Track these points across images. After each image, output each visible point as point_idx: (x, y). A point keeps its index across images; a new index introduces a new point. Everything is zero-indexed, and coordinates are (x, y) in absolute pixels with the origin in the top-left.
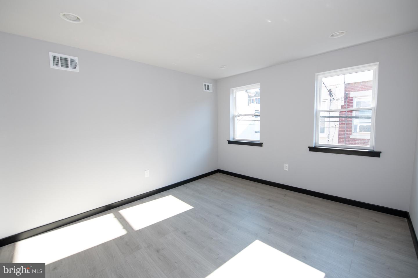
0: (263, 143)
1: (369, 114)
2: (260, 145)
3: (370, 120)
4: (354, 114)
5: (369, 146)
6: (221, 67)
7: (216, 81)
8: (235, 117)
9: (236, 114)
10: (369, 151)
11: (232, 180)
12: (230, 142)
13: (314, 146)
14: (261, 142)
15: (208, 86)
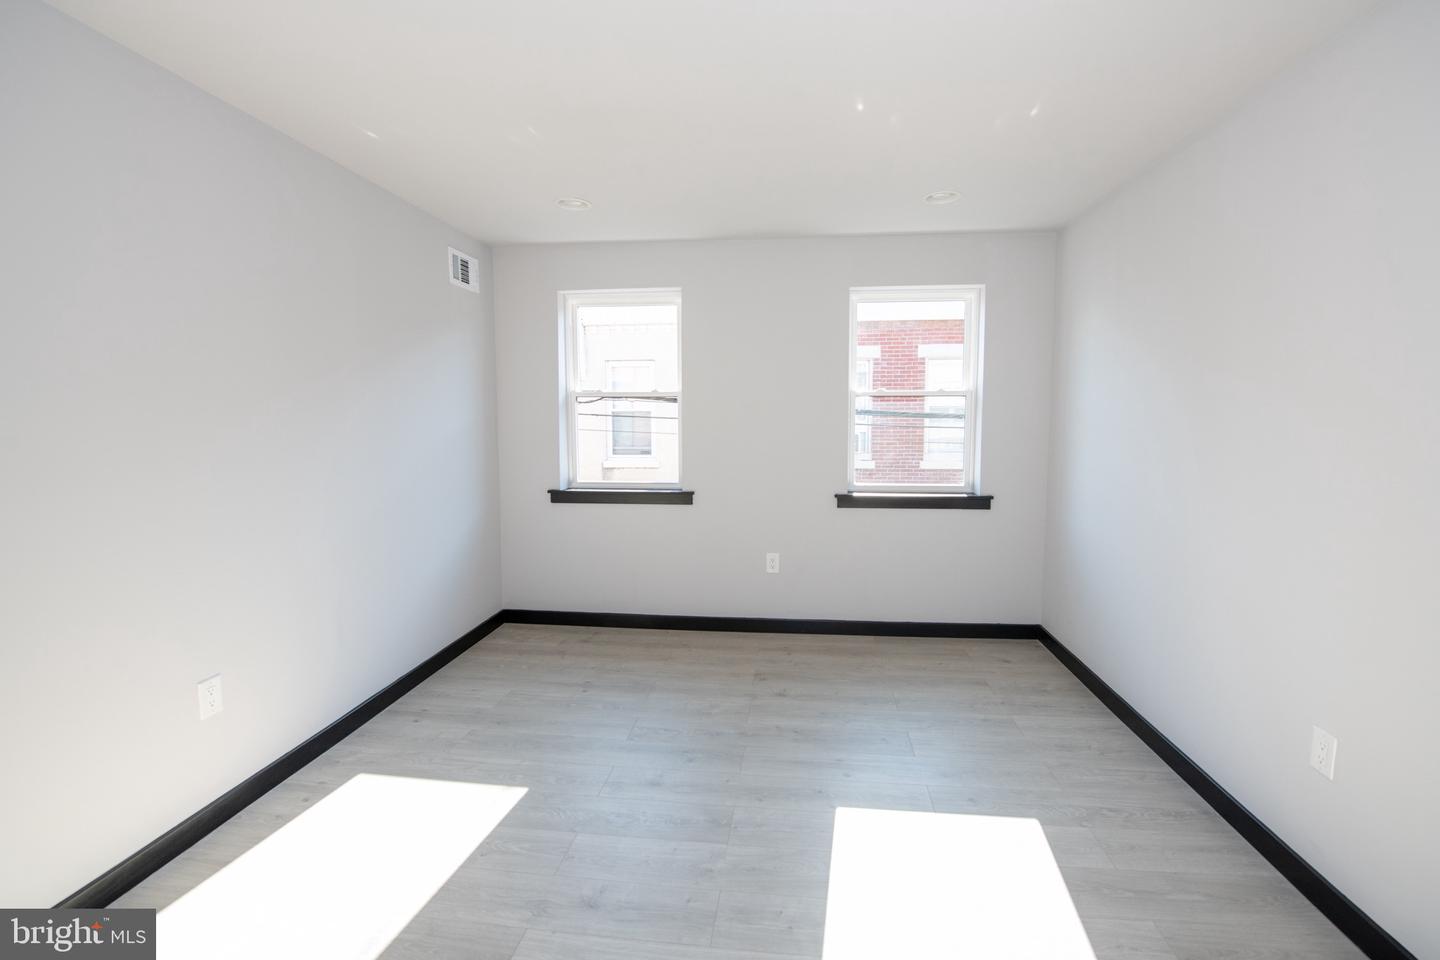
0: (693, 493)
1: (957, 404)
2: (685, 498)
3: (961, 423)
4: (929, 405)
5: (962, 485)
6: (562, 202)
7: (489, 250)
8: (572, 399)
9: (578, 390)
10: (965, 495)
11: (585, 641)
12: (558, 496)
13: (845, 493)
14: (686, 489)
15: (465, 265)
